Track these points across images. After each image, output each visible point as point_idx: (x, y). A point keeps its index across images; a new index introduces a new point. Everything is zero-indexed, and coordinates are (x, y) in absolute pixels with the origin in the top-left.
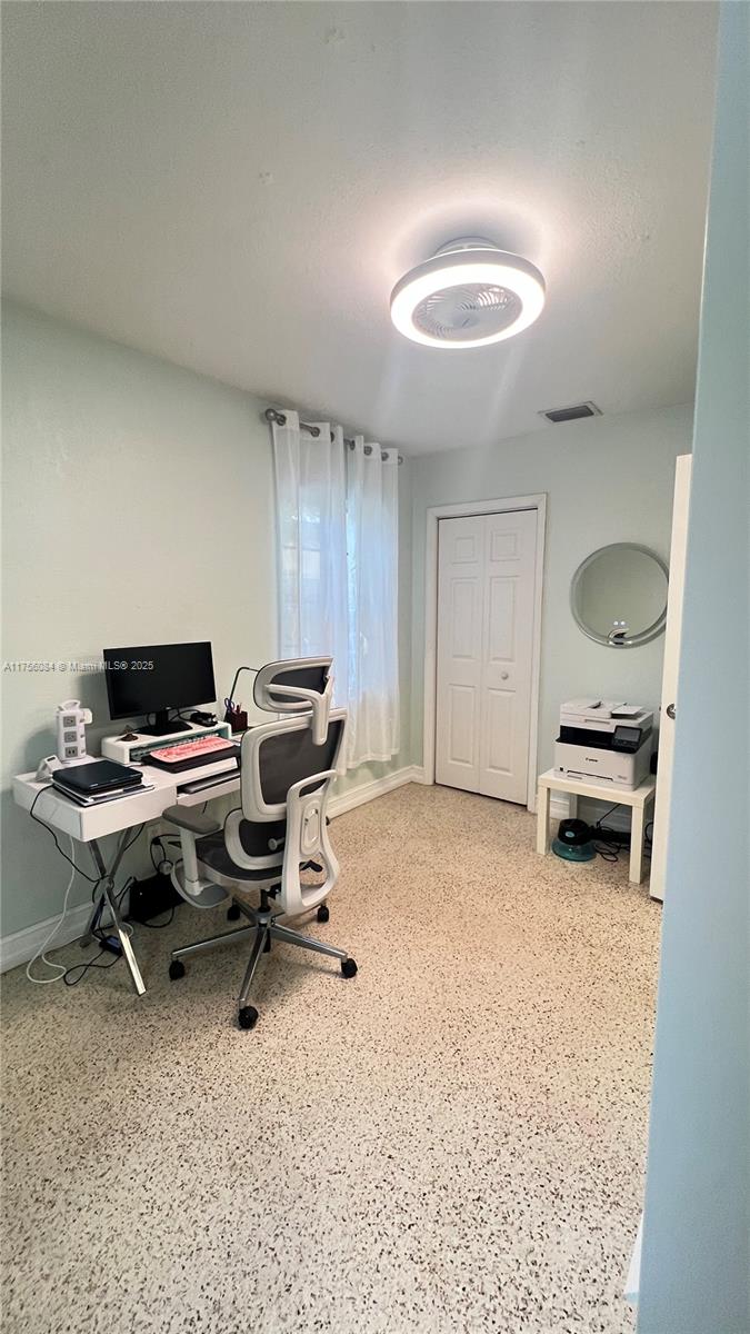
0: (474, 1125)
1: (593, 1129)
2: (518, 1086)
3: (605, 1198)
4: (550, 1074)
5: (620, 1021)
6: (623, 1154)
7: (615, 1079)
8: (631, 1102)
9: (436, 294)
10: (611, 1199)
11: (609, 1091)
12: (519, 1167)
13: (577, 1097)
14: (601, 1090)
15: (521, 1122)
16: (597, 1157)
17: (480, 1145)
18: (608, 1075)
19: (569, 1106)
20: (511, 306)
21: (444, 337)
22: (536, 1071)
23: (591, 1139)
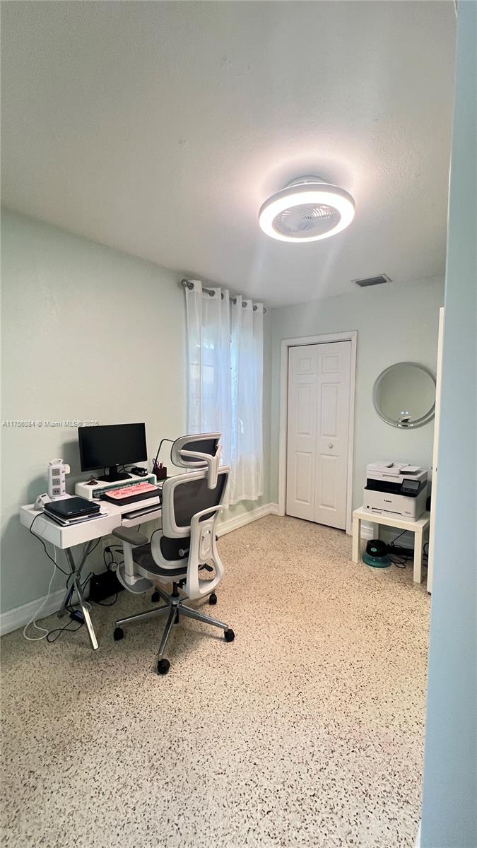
0: (310, 744)
1: (391, 750)
2: (340, 718)
3: (399, 798)
4: (361, 711)
5: (408, 676)
6: (411, 768)
7: (406, 715)
8: (416, 731)
9: (287, 210)
10: (403, 799)
11: (401, 723)
12: (341, 774)
13: (380, 727)
14: (395, 723)
15: (342, 742)
16: (394, 769)
17: (315, 758)
18: (401, 713)
19: (374, 733)
20: (334, 217)
21: (292, 236)
22: (352, 708)
23: (389, 757)
